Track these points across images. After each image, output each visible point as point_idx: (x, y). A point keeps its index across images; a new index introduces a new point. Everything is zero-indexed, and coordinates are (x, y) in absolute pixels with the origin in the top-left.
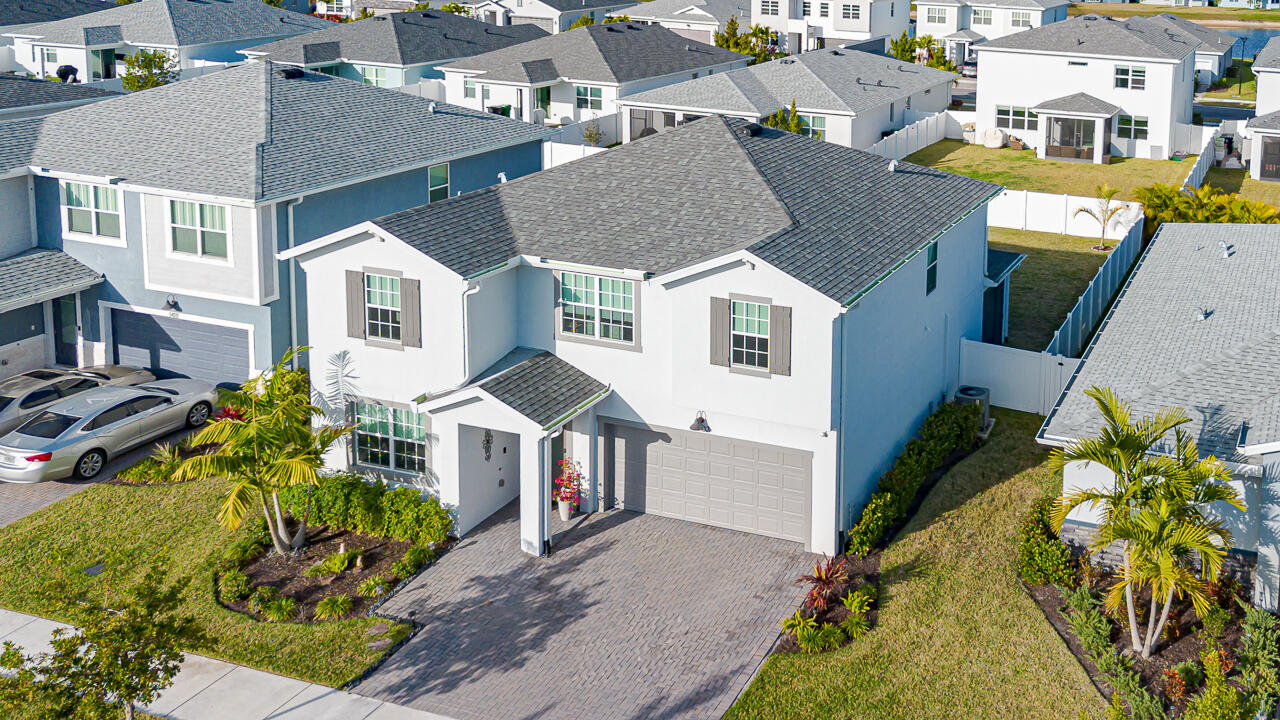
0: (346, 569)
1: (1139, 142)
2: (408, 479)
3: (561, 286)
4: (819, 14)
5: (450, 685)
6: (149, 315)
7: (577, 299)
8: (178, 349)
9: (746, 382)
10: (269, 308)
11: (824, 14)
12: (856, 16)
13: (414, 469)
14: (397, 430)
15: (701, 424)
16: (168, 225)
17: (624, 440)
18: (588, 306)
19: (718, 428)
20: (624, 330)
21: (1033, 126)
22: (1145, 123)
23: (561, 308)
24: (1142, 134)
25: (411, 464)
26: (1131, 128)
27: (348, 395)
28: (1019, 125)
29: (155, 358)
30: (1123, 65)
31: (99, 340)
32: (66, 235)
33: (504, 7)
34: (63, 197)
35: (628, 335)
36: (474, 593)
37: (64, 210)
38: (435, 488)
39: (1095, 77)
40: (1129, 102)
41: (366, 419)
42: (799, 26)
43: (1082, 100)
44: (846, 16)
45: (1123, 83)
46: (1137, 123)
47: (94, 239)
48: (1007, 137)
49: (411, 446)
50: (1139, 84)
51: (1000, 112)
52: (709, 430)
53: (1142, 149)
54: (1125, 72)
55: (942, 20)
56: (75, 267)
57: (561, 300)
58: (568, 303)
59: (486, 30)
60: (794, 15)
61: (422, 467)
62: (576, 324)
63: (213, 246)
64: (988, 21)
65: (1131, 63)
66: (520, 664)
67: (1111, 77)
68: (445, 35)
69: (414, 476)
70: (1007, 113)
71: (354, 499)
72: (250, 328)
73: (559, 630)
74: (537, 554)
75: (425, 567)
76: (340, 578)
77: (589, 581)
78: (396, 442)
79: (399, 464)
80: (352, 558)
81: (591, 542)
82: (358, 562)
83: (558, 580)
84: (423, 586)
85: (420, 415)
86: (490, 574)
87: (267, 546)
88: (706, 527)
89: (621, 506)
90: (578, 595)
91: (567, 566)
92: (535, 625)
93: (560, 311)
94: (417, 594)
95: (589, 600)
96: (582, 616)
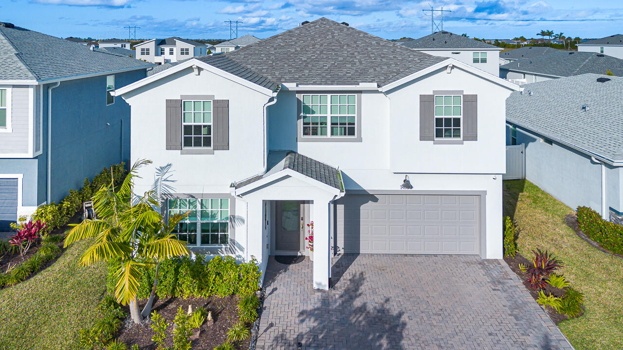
0: (203, 324)
2: (214, 251)
3: (302, 103)
4: (169, 53)
7: (313, 112)
10: (37, 160)
12: (187, 53)
13: (217, 243)
14: (204, 215)
15: (408, 184)
17: (343, 205)
18: (321, 115)
19: (418, 184)
20: (348, 129)
23: (302, 119)
25: (215, 240)
27: (165, 194)
35: (351, 132)
38: (237, 254)
41: (175, 211)
42: (160, 59)
44: (182, 54)
49: (215, 227)
52: (412, 187)
57: (302, 114)
58: (307, 115)
60: (157, 55)
61: (224, 240)
62: (313, 129)
69: (219, 248)
71: (182, 271)
73: (401, 337)
74: (327, 288)
75: (260, 311)
76: (203, 332)
77: (379, 300)
78: (202, 224)
79: (205, 241)
80: (204, 315)
81: (347, 276)
82: (209, 317)
83: (357, 303)
84: (271, 325)
85: (223, 199)
86: (310, 307)
87: (122, 319)
88: (406, 255)
89: (342, 252)
90: (382, 311)
91: (352, 292)
92: (380, 337)
93: (301, 122)
94: (273, 333)
95: (395, 313)
96: (404, 324)
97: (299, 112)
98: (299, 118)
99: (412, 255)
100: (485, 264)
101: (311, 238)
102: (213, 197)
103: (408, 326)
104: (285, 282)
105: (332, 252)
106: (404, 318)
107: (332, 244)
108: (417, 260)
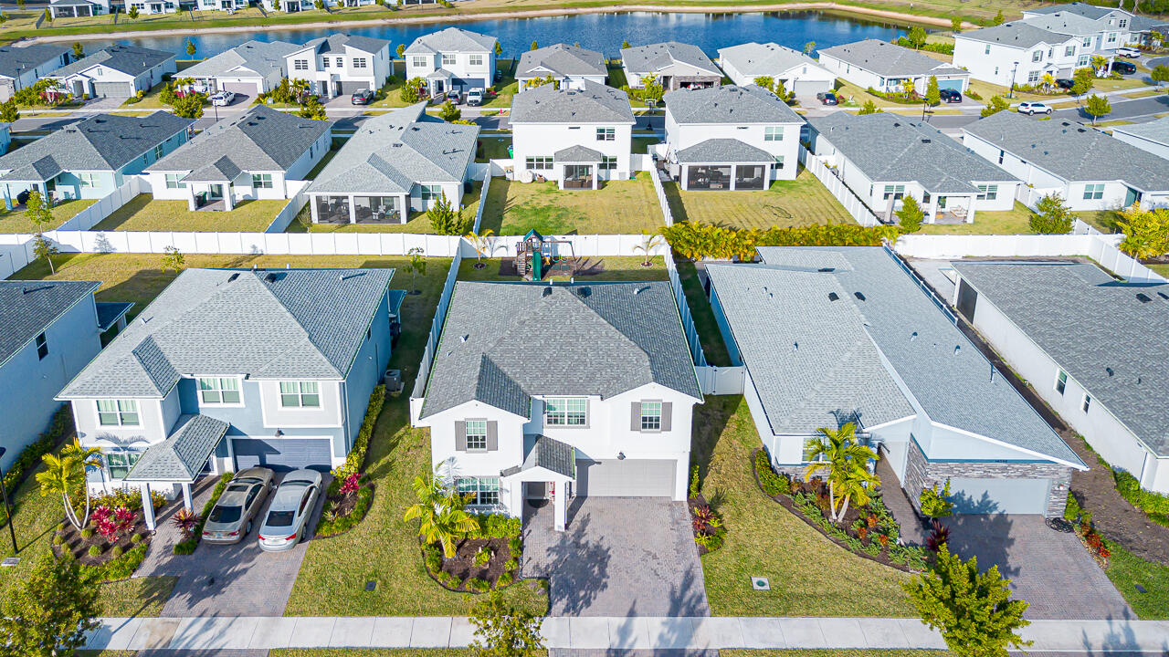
1: (612, 170)
2: (490, 509)
3: (547, 405)
4: (336, 65)
5: (588, 603)
6: (260, 440)
7: (555, 410)
8: (279, 453)
9: (650, 437)
10: (343, 427)
11: (340, 65)
12: (364, 66)
13: (491, 503)
14: (482, 488)
15: (622, 456)
16: (279, 395)
18: (561, 411)
20: (580, 420)
21: (549, 167)
22: (615, 160)
24: (613, 166)
25: (489, 501)
26: (608, 164)
27: (455, 477)
28: (540, 166)
29: (263, 460)
30: (601, 127)
31: (227, 456)
32: (201, 405)
33: (88, 77)
34: (198, 385)
35: (583, 422)
36: (554, 557)
37: (199, 393)
38: (505, 511)
39: (585, 135)
40: (606, 148)
41: (465, 485)
42: (324, 76)
43: (579, 150)
44: (356, 66)
45: (601, 138)
46: (611, 160)
47: (222, 405)
48: (534, 175)
49: (489, 494)
50: (611, 137)
51: (528, 160)
52: (626, 458)
53: (614, 175)
54: (603, 131)
55: (424, 64)
56: (210, 422)
57: (547, 411)
58: (551, 411)
59: (141, 125)
60: (319, 70)
61: (496, 501)
62: (554, 420)
63: (310, 401)
64: (453, 62)
65: (606, 125)
66: (605, 586)
67: (595, 134)
68: (121, 137)
69: (493, 507)
70: (532, 160)
72: (331, 438)
73: (606, 566)
74: (564, 530)
75: (522, 549)
76: (490, 564)
77: (597, 538)
78: (481, 493)
79: (483, 501)
80: (490, 553)
81: (578, 518)
82: (493, 554)
83: (583, 541)
84: (530, 559)
85: (494, 479)
86: (553, 545)
87: (440, 556)
88: (620, 497)
89: (575, 495)
90: (598, 547)
91: (580, 533)
92: (594, 566)
93: (546, 415)
94: (531, 564)
95: (605, 548)
96: (610, 556)
97: (544, 409)
98: (544, 413)
99: (624, 498)
100: (672, 505)
101: (553, 492)
102: (488, 478)
103: (612, 558)
104: (536, 524)
105: (568, 497)
106: (610, 552)
107: (568, 492)
108: (627, 501)
